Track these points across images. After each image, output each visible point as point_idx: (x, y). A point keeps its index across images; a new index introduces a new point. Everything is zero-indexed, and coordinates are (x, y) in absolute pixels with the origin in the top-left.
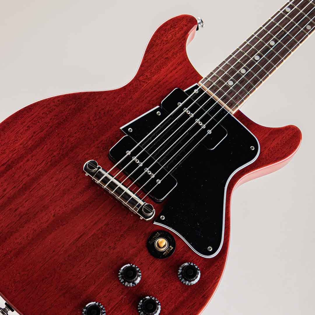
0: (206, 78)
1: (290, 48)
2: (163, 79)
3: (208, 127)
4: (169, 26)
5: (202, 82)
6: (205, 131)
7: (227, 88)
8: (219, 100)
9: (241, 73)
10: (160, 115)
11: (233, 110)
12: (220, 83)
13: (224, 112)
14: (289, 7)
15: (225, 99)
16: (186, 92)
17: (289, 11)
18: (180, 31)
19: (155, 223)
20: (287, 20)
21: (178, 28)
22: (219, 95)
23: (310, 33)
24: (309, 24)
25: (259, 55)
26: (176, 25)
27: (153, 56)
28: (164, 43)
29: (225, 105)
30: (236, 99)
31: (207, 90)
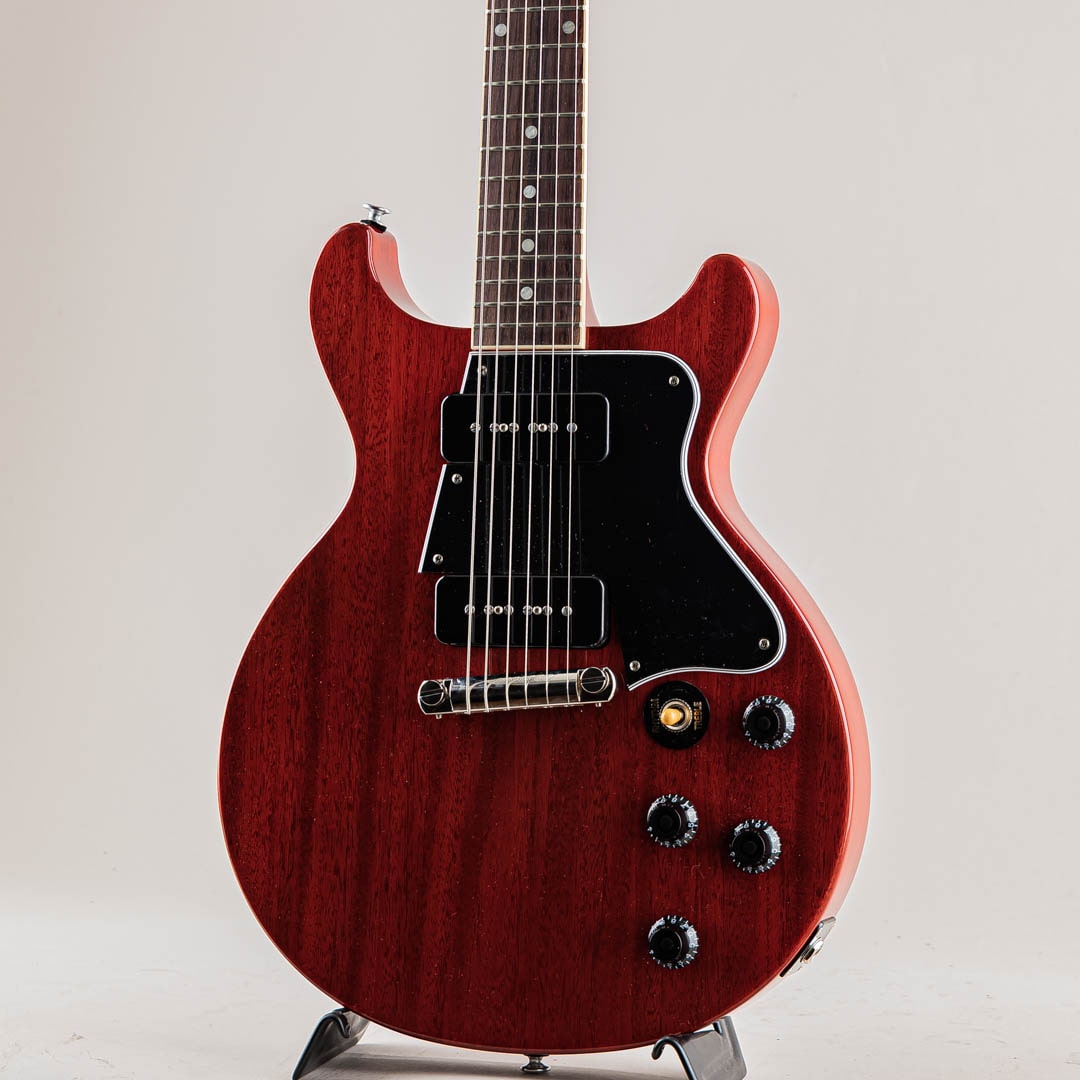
0: (477, 329)
1: (570, 107)
2: (406, 402)
3: (562, 421)
4: (325, 291)
5: (476, 344)
6: (562, 434)
7: (526, 311)
8: (534, 349)
9: (526, 253)
10: (461, 479)
11: (577, 342)
12: (507, 313)
13: (563, 360)
14: (496, 24)
15: (544, 336)
16: (465, 391)
17: (503, 30)
18: (352, 279)
19: (632, 688)
20: (516, 55)
21: (344, 276)
22: (526, 338)
23: (581, 39)
24: (563, 22)
25: (527, 183)
26: (334, 275)
27: (352, 377)
28: (346, 333)
29: (553, 349)
30: (563, 314)
31: (498, 349)
